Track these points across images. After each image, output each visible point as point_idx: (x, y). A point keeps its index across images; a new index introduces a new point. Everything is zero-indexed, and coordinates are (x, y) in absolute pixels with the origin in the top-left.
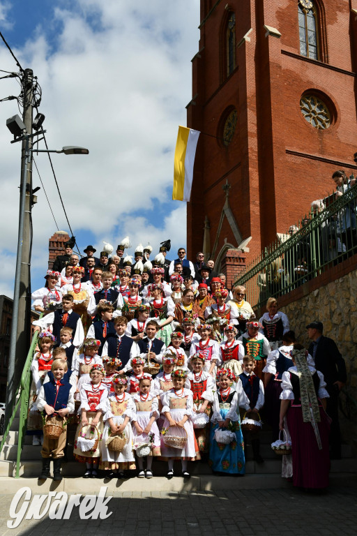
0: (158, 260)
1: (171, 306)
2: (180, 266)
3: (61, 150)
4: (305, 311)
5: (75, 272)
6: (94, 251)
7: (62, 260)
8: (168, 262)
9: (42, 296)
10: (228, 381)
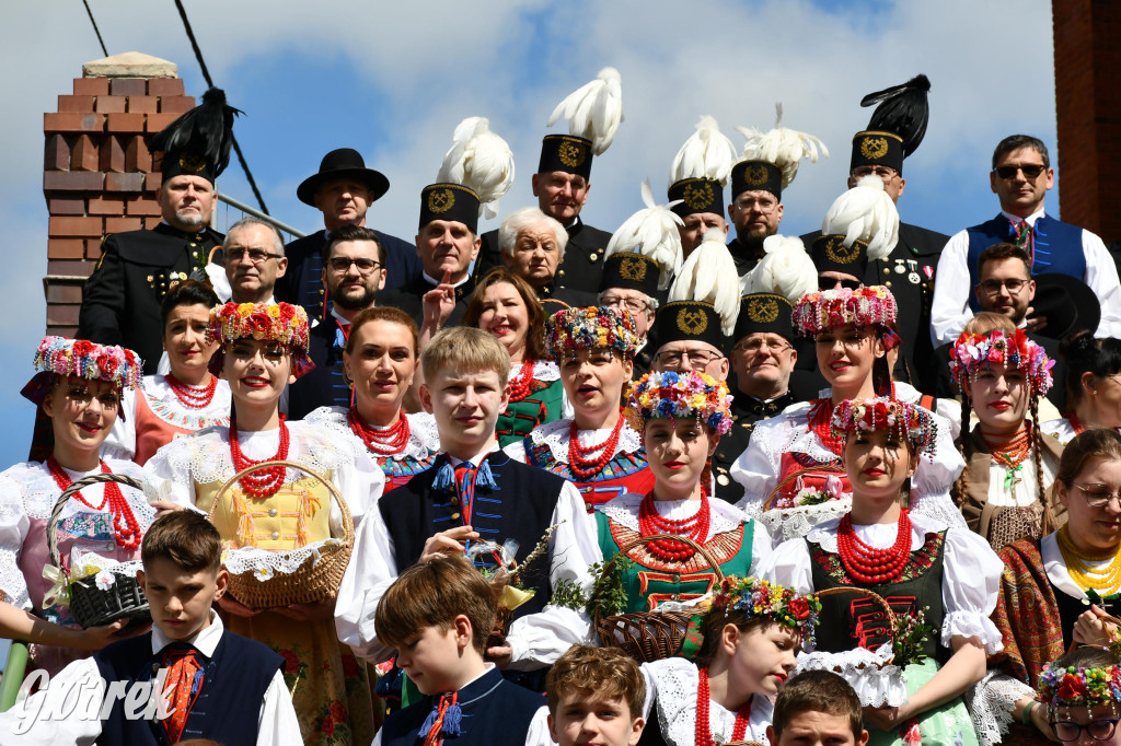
0: (853, 234)
2: (1013, 267)
5: (244, 347)
6: (376, 186)
7: (146, 267)
8: (921, 244)
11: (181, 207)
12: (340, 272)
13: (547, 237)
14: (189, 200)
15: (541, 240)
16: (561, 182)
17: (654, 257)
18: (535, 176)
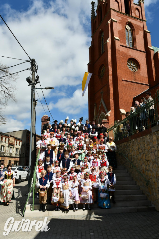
1: (85, 146)
3: (45, 88)
4: (129, 146)
9: (40, 143)
10: (104, 176)
14: (48, 122)
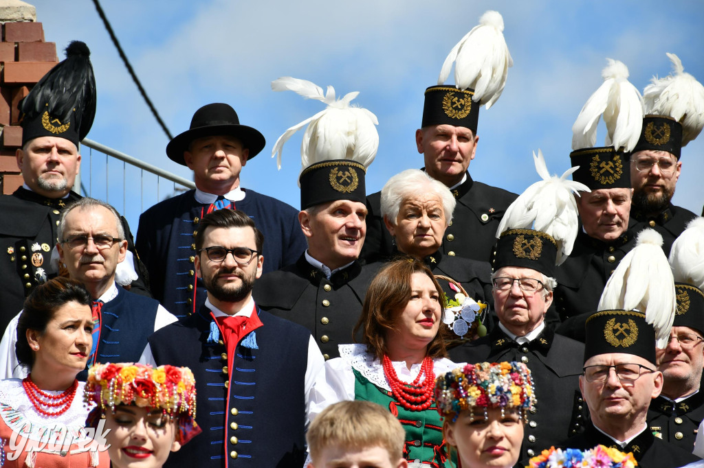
7: (6, 238)
11: (44, 171)
12: (215, 263)
13: (433, 204)
14: (52, 164)
15: (426, 207)
16: (447, 136)
17: (549, 232)
18: (418, 132)
